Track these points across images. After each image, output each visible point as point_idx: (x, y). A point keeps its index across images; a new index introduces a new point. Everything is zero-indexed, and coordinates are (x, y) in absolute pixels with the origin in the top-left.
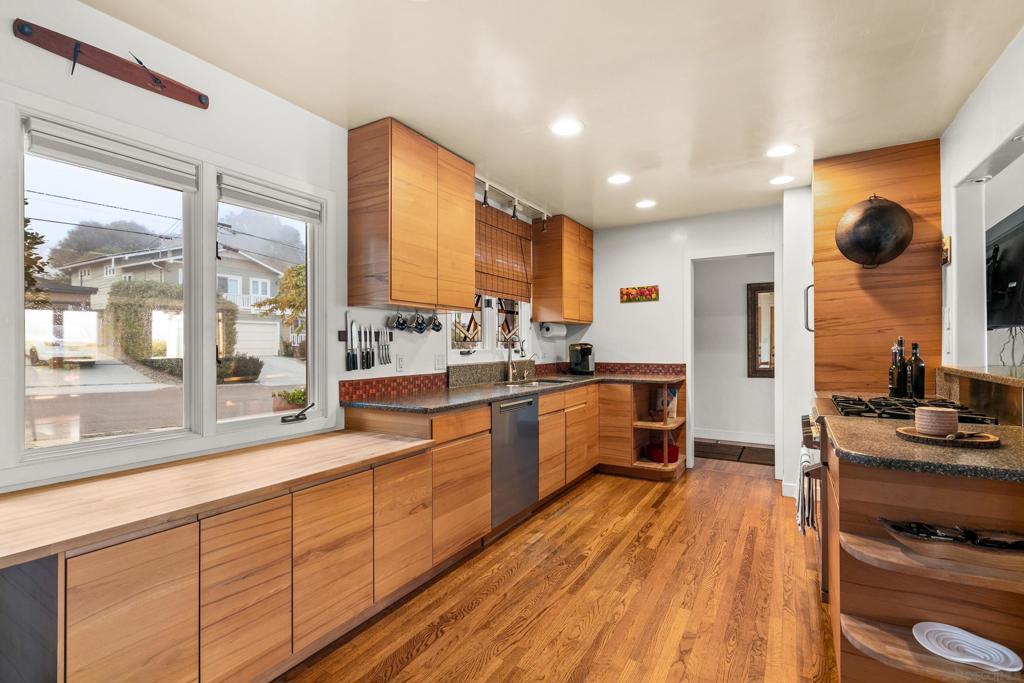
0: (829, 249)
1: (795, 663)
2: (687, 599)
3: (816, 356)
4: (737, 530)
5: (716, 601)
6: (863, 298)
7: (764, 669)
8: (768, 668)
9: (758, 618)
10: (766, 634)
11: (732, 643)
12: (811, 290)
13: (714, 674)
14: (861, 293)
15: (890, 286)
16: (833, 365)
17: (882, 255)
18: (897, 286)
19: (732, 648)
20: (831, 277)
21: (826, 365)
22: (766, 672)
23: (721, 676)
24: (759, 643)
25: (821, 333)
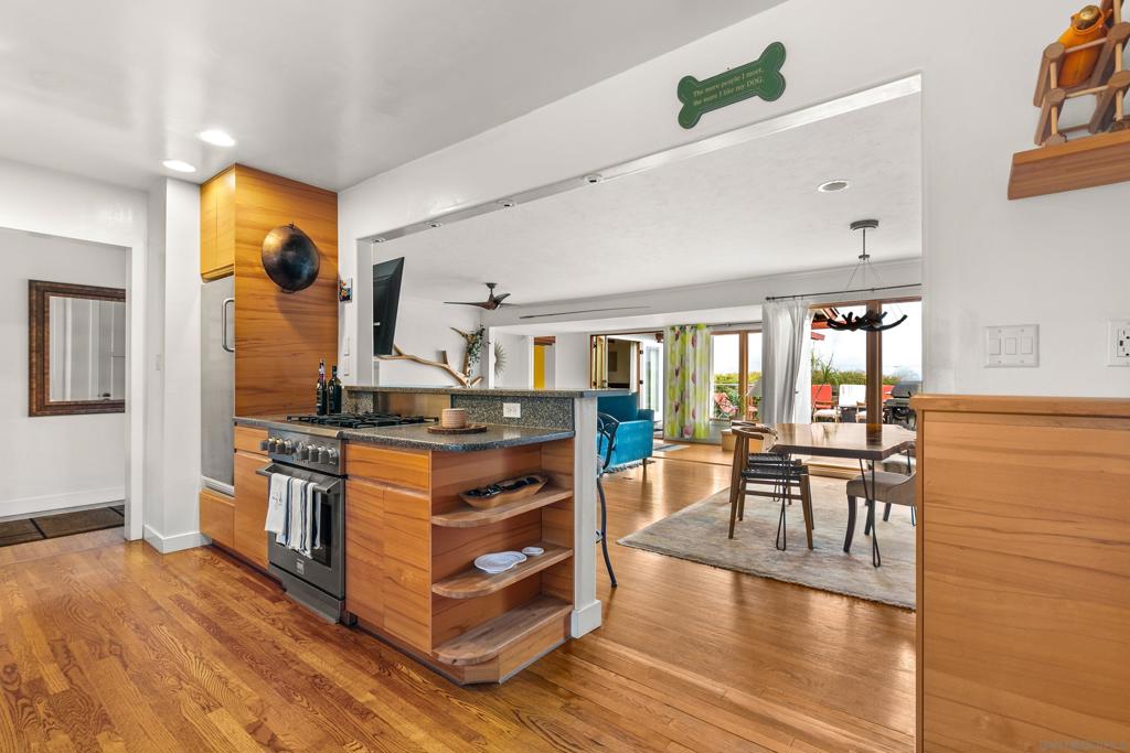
0: (251, 265)
1: (358, 671)
2: (202, 701)
3: (237, 379)
4: (159, 608)
5: (234, 681)
6: (280, 320)
7: (347, 694)
8: (347, 690)
9: (290, 665)
10: (313, 670)
11: (299, 698)
12: (231, 307)
13: (319, 731)
14: (280, 316)
15: (302, 313)
16: (254, 388)
17: (299, 282)
18: (307, 313)
19: (305, 701)
20: (253, 295)
21: (246, 388)
22: (351, 693)
23: (326, 728)
24: (317, 680)
25: (242, 353)
